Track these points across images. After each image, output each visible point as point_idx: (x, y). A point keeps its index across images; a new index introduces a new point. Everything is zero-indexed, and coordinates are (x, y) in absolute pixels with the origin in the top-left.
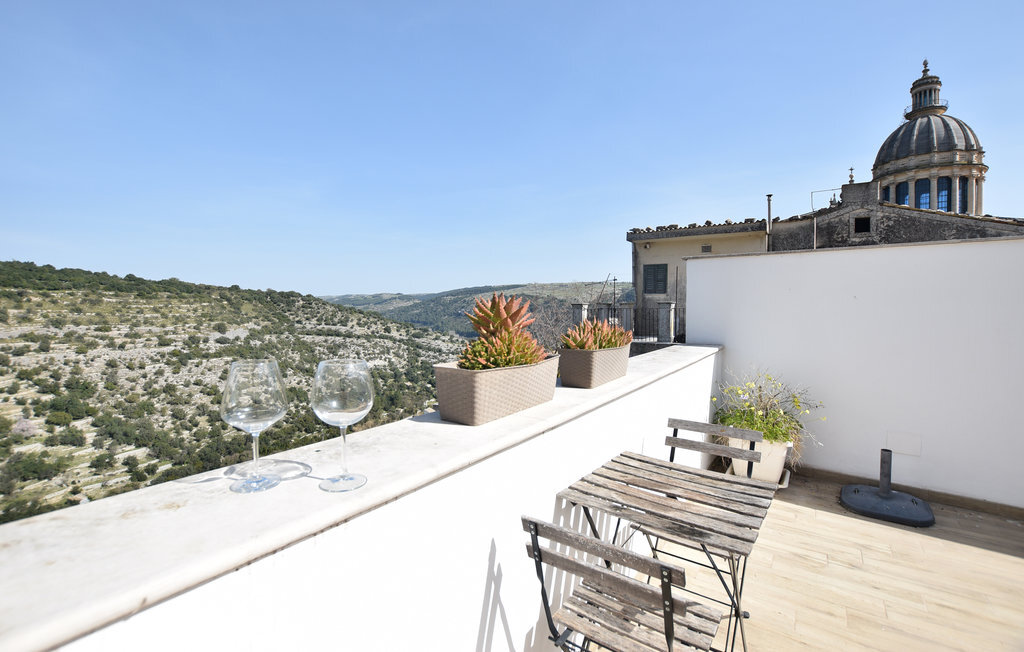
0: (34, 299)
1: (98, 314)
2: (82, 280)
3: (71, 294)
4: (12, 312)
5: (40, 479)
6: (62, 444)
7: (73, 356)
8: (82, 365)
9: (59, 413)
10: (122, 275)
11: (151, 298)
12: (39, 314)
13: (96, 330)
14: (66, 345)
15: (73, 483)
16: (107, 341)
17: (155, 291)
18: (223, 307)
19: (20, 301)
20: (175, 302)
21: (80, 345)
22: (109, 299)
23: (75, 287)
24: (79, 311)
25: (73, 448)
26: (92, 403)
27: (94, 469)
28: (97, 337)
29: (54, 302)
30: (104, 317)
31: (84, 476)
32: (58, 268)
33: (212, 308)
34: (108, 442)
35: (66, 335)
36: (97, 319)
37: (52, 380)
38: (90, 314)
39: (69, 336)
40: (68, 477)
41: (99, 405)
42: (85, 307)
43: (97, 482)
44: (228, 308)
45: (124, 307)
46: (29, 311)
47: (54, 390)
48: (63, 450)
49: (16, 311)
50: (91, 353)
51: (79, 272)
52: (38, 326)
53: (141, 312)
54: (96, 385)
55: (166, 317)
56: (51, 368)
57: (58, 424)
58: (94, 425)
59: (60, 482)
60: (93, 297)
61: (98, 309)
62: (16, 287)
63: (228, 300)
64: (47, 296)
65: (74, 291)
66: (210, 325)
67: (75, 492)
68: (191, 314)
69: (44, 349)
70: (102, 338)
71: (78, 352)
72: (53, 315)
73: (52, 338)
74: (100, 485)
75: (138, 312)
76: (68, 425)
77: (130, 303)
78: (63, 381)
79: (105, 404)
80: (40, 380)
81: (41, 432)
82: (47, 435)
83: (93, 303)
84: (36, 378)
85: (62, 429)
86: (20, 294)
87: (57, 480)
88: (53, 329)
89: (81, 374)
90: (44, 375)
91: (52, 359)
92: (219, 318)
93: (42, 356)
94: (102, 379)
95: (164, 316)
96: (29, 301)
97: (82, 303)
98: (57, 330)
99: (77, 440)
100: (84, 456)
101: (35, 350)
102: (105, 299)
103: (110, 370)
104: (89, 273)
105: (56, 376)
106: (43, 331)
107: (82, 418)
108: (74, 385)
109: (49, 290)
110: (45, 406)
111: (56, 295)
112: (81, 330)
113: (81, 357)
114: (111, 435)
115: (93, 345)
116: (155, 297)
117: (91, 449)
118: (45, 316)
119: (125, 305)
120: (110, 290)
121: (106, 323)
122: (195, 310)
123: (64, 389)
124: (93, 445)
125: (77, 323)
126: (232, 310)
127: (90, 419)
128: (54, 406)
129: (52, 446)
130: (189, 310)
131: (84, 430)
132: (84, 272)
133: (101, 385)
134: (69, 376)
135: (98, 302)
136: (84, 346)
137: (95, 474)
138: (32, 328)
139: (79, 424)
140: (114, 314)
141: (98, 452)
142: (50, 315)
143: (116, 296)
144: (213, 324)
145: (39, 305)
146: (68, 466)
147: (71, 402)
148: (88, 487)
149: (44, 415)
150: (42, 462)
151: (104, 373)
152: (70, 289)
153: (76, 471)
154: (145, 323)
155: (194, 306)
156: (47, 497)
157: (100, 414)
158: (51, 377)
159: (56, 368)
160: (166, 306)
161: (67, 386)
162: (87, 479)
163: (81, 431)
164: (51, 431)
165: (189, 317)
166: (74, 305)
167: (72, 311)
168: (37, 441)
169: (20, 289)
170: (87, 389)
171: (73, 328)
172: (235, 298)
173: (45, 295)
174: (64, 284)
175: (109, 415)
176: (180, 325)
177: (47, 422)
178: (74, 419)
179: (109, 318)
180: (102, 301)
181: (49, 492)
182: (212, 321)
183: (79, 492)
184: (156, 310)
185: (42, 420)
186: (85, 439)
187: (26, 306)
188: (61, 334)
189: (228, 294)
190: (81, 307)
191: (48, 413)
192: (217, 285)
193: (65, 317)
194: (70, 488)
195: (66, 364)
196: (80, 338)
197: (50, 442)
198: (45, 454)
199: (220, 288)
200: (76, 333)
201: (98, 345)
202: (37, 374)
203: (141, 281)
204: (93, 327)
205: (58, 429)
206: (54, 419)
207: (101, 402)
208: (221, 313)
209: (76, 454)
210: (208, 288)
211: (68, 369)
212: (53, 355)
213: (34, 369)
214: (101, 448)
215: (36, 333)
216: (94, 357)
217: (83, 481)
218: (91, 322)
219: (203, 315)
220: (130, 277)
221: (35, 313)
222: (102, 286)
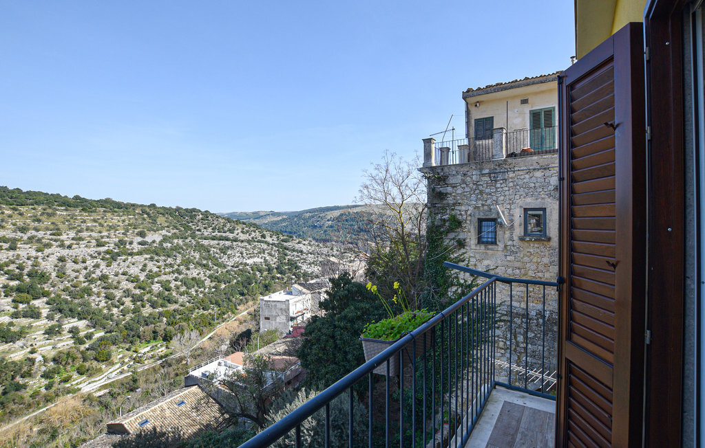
0: (6, 212)
1: (53, 223)
2: (42, 198)
3: (34, 209)
5: (7, 342)
6: (24, 317)
7: (34, 253)
8: (40, 260)
9: (22, 295)
10: (71, 196)
11: (91, 212)
12: (10, 223)
13: (51, 235)
14: (29, 246)
15: (32, 345)
16: (59, 243)
17: (94, 207)
18: (144, 219)
20: (109, 215)
21: (39, 245)
22: (61, 212)
23: (36, 203)
24: (39, 221)
25: (33, 320)
26: (46, 287)
27: (47, 336)
28: (51, 240)
29: (21, 214)
30: (57, 225)
31: (40, 341)
32: (24, 191)
33: (136, 219)
34: (57, 316)
35: (29, 238)
36: (52, 227)
37: (18, 270)
38: (47, 223)
39: (31, 239)
40: (27, 341)
41: (52, 289)
42: (43, 218)
43: (49, 345)
44: (148, 220)
45: (72, 218)
47: (19, 277)
48: (24, 322)
50: (47, 251)
51: (40, 193)
52: (9, 231)
53: (84, 222)
54: (50, 274)
55: (103, 226)
56: (17, 262)
57: (21, 303)
58: (48, 303)
59: (22, 345)
60: (50, 211)
61: (53, 219)
63: (148, 214)
64: (16, 210)
65: (36, 206)
66: (134, 232)
67: (32, 352)
68: (120, 224)
69: (13, 248)
70: (56, 241)
71: (38, 251)
72: (20, 223)
73: (19, 240)
74: (51, 347)
75: (82, 222)
76: (28, 303)
77: (76, 216)
78: (26, 271)
79: (56, 288)
80: (9, 270)
81: (8, 308)
82: (12, 310)
83: (49, 215)
84: (6, 269)
85: (24, 306)
87: (19, 343)
88: (19, 234)
89: (39, 266)
90: (12, 267)
91: (18, 255)
92: (141, 226)
93: (11, 253)
94: (54, 270)
95: (101, 225)
96: (3, 213)
97: (41, 215)
98: (23, 235)
99: (35, 314)
100: (40, 326)
101: (6, 249)
102: (58, 213)
103: (61, 264)
104: (47, 194)
105: (21, 268)
106: (12, 235)
107: (39, 298)
108: (34, 274)
109: (18, 205)
110: (12, 289)
111: (22, 209)
112: (40, 234)
113: (40, 254)
114: (60, 311)
115: (48, 246)
116: (95, 211)
117: (45, 321)
118: (14, 225)
119: (73, 217)
120: (62, 206)
121: (58, 229)
122: (124, 221)
123: (26, 277)
124: (47, 318)
125: (37, 230)
126: (151, 221)
127: (45, 299)
128: (19, 290)
129: (17, 318)
130: (119, 221)
131: (41, 307)
132: (43, 193)
133: (54, 274)
134: (30, 268)
135: (53, 215)
136: (42, 246)
137: (48, 339)
138: (4, 233)
139: (37, 303)
140: (64, 223)
141: (51, 323)
142: (18, 223)
143: (66, 210)
144: (136, 231)
145: (10, 216)
146: (27, 333)
147: (31, 287)
148: (42, 349)
149: (11, 296)
150: (9, 330)
151: (56, 266)
152: (33, 205)
153: (33, 337)
154: (87, 230)
155: (123, 218)
156: (12, 356)
157: (53, 295)
158: (17, 268)
159: (21, 262)
160: (103, 218)
161: (29, 275)
162: (41, 343)
163: (38, 308)
164: (16, 307)
165: (119, 226)
166: (35, 217)
167: (34, 221)
168: (5, 314)
170: (43, 277)
171: (34, 233)
172: (153, 213)
173: (15, 209)
174: (29, 201)
175: (59, 296)
176: (112, 231)
177: (13, 301)
178: (33, 299)
179: (61, 226)
180: (56, 214)
181: (13, 352)
182: (136, 229)
183: (35, 352)
184: (95, 221)
185: (9, 299)
186: (41, 313)
188: (25, 237)
189: (148, 210)
190: (41, 218)
191: (14, 294)
192: (140, 203)
193: (29, 225)
194: (29, 349)
195: (28, 259)
196: (39, 240)
197: (15, 315)
198: (11, 324)
199: (142, 206)
200: (36, 236)
201: (52, 245)
202: (7, 266)
203: (84, 200)
204: (49, 232)
205: (21, 306)
206: (18, 299)
207: (53, 287)
208: (142, 223)
209: (34, 324)
210: (133, 205)
211: (30, 263)
212: (19, 253)
213: (5, 262)
214: (53, 320)
215: (7, 236)
216: (49, 254)
217: (38, 344)
218: (47, 229)
219: (129, 225)
220: (77, 198)
221: (7, 222)
222: (56, 203)
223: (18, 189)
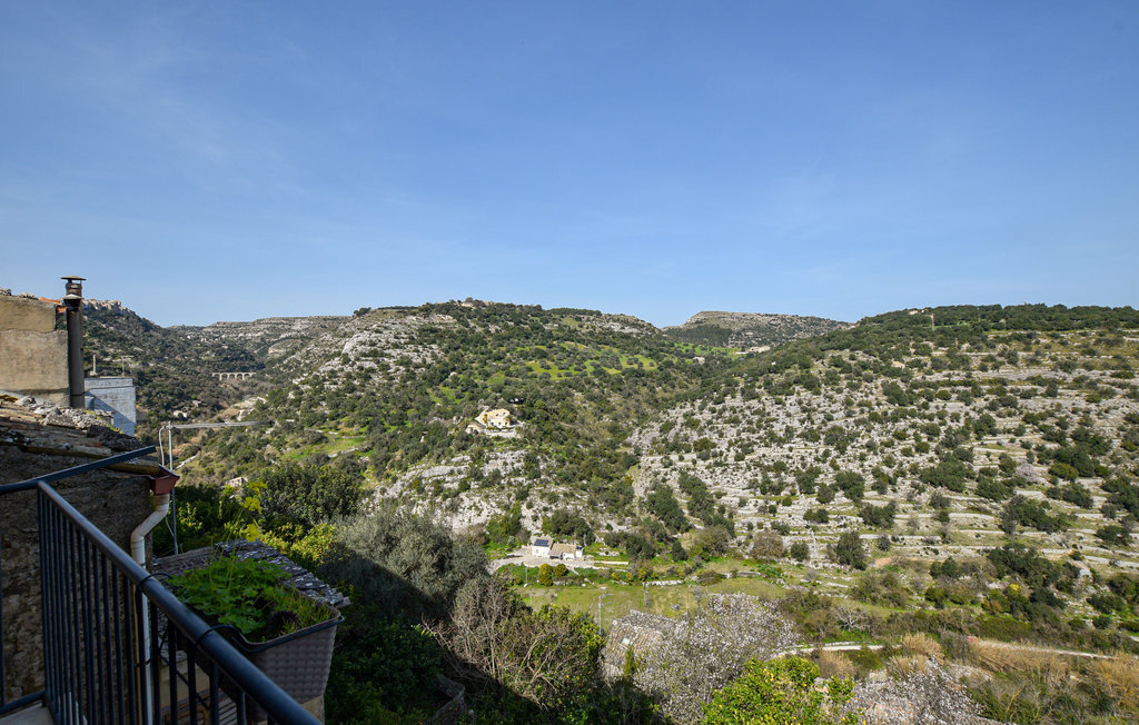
0: (1042, 341)
1: (1116, 357)
2: (1097, 317)
3: (1082, 334)
4: (1021, 354)
5: (1039, 529)
6: (1064, 499)
7: (1083, 405)
8: (1093, 416)
9: (1064, 465)
12: (1047, 357)
13: (1112, 376)
14: (1076, 392)
15: (1075, 546)
16: (1127, 390)
19: (1028, 344)
21: (1092, 392)
22: (1133, 338)
23: (1088, 325)
24: (1092, 353)
25: (1077, 507)
26: (1103, 461)
27: (1100, 540)
28: (1113, 384)
29: (1064, 344)
30: (1124, 360)
31: (1089, 544)
32: (1070, 307)
34: (1121, 514)
35: (1076, 380)
36: (1115, 363)
37: (1058, 428)
38: (1106, 357)
39: (1078, 382)
40: (1068, 537)
41: (1113, 466)
42: (1099, 349)
43: (1104, 556)
46: (1037, 353)
47: (1059, 439)
48: (1067, 507)
49: (1025, 354)
50: (1105, 403)
51: (1095, 309)
52: (1047, 369)
54: (1110, 442)
56: (1058, 415)
57: (1061, 477)
58: (1104, 488)
59: (1060, 540)
60: (1110, 336)
61: (1117, 350)
62: (1026, 329)
64: (1057, 337)
65: (1087, 330)
67: (1076, 557)
69: (1051, 394)
70: (1121, 386)
71: (1090, 401)
72: (1062, 356)
73: (1060, 383)
74: (1106, 561)
76: (1072, 480)
78: (1070, 431)
79: (1120, 467)
80: (1045, 426)
81: (1043, 480)
82: (1048, 485)
83: (1110, 344)
84: (1041, 423)
85: (1065, 483)
86: (1029, 336)
87: (1056, 537)
88: (1061, 373)
89: (1092, 426)
90: (1049, 422)
91: (1059, 405)
93: (1049, 401)
94: (1118, 435)
96: (1038, 343)
97: (1097, 343)
98: (1066, 375)
99: (1085, 503)
100: (1090, 521)
101: (1042, 395)
102: (1126, 339)
103: (1130, 426)
104: (1107, 309)
105: (1062, 424)
106: (1051, 375)
107: (1089, 476)
108: (1083, 438)
109: (1058, 330)
110: (1048, 454)
111: (1065, 335)
112: (1094, 375)
113: (1093, 406)
114: (1127, 507)
115: (1109, 394)
117: (1099, 516)
118: (1053, 359)
120: (1133, 327)
121: (1126, 367)
123: (1070, 440)
124: (1102, 511)
125: (1088, 367)
127: (1100, 481)
128: (1058, 456)
129: (1054, 498)
131: (1092, 491)
132: (1101, 309)
133: (1117, 443)
134: (1077, 426)
135: (1118, 342)
136: (1097, 394)
137: (1101, 547)
138: (1040, 371)
139: (1086, 483)
140: (1137, 357)
141: (1108, 522)
142: (1059, 357)
145: (1048, 347)
146: (1069, 526)
147: (1077, 456)
148: (1092, 558)
149: (1047, 464)
150: (1043, 513)
151: (1121, 429)
152: (1082, 328)
153: (1078, 534)
156: (1045, 551)
157: (1114, 477)
158: (1057, 424)
159: (1063, 415)
161: (1075, 437)
162: (1090, 548)
163: (1088, 491)
164: (1054, 482)
166: (1087, 346)
167: (1084, 353)
168: (1039, 489)
169: (1030, 331)
170: (1099, 445)
171: (1084, 372)
173: (1054, 336)
174: (1075, 323)
175: (1127, 481)
177: (1050, 472)
178: (1080, 476)
179: (1132, 362)
180: (1122, 342)
181: (1047, 547)
183: (1080, 559)
185: (1045, 469)
186: (1092, 501)
187: (1034, 348)
188: (1070, 379)
190: (1095, 348)
191: (1052, 462)
193: (1075, 360)
194: (1070, 551)
195: (1074, 412)
196: (1092, 385)
197: (1052, 493)
198: (1045, 504)
200: (1088, 378)
201: (1116, 394)
202: (1043, 419)
204: (1108, 372)
205: (1062, 483)
206: (1057, 470)
207: (1116, 463)
209: (1080, 516)
211: (1076, 418)
212: (1060, 401)
213: (1040, 414)
214: (1113, 518)
215: (1043, 376)
216: (1109, 408)
217: (1085, 548)
218: (1106, 366)
221: (1044, 356)
222: (1122, 324)
223: (1060, 306)
